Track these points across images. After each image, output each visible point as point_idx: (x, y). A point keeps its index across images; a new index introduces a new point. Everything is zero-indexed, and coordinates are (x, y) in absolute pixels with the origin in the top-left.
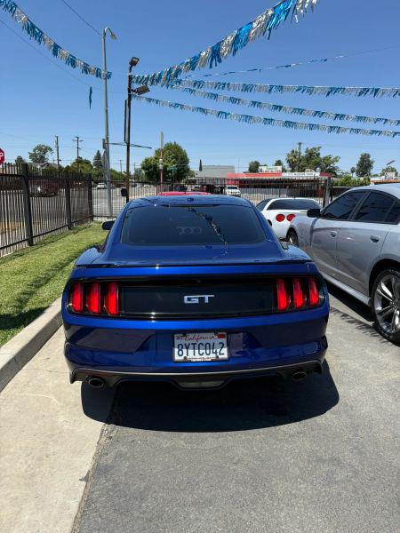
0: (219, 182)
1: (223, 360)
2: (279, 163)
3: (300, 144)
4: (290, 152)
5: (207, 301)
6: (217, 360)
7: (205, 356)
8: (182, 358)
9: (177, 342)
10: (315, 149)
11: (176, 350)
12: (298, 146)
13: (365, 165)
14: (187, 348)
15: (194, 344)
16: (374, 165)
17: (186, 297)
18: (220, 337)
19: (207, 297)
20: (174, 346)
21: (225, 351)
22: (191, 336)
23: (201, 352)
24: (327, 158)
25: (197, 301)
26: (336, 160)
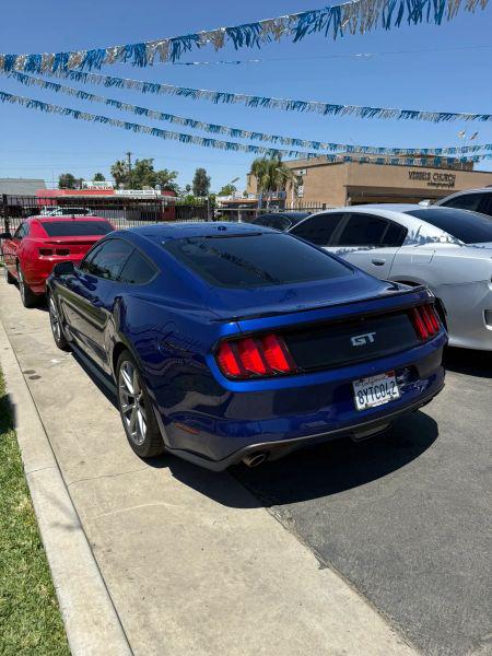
0: (26, 202)
1: (397, 400)
2: (99, 177)
3: (129, 154)
4: (114, 164)
5: (372, 340)
6: (392, 401)
7: (382, 399)
8: (364, 406)
9: (356, 389)
10: (147, 161)
11: (357, 398)
12: (127, 156)
13: (201, 182)
14: (366, 394)
15: (371, 388)
16: (211, 182)
17: (353, 339)
18: (390, 375)
19: (370, 335)
20: (354, 396)
21: (396, 389)
22: (367, 380)
23: (378, 395)
24: (164, 173)
25: (363, 341)
26: (174, 175)
